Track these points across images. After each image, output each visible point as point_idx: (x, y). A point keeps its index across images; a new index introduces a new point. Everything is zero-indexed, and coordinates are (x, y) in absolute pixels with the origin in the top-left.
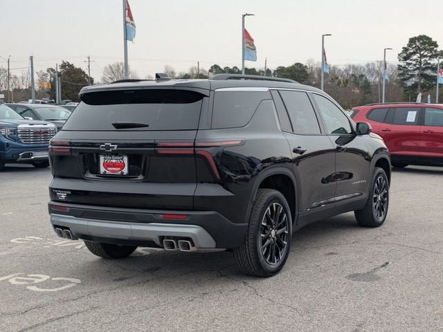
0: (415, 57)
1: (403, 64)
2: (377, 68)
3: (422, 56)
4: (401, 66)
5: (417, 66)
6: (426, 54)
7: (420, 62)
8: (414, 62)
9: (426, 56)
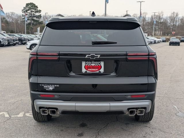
0: (29, 12)
1: (24, 14)
2: (10, 15)
3: (32, 11)
4: (23, 15)
5: (30, 15)
6: (33, 11)
7: (31, 14)
8: (29, 14)
9: (33, 12)
